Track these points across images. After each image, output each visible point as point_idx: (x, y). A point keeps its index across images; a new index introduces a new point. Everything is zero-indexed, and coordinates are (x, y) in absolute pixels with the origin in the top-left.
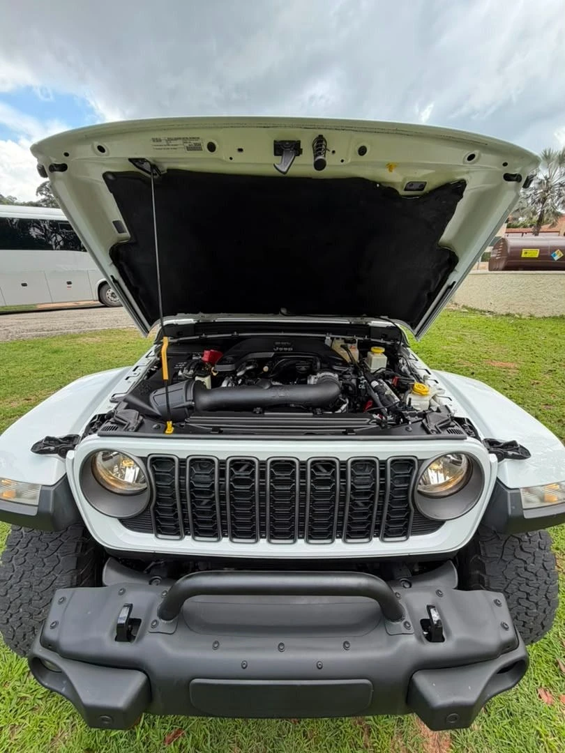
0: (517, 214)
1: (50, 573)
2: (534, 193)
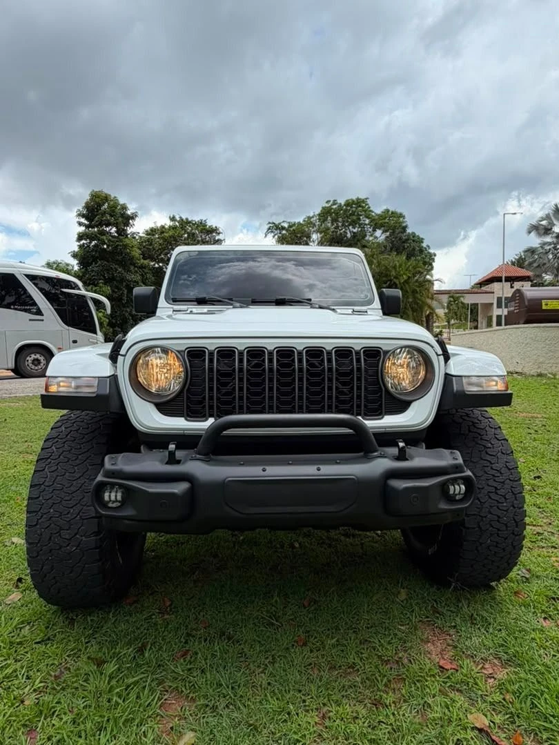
0: (539, 269)
1: (80, 477)
2: (554, 248)
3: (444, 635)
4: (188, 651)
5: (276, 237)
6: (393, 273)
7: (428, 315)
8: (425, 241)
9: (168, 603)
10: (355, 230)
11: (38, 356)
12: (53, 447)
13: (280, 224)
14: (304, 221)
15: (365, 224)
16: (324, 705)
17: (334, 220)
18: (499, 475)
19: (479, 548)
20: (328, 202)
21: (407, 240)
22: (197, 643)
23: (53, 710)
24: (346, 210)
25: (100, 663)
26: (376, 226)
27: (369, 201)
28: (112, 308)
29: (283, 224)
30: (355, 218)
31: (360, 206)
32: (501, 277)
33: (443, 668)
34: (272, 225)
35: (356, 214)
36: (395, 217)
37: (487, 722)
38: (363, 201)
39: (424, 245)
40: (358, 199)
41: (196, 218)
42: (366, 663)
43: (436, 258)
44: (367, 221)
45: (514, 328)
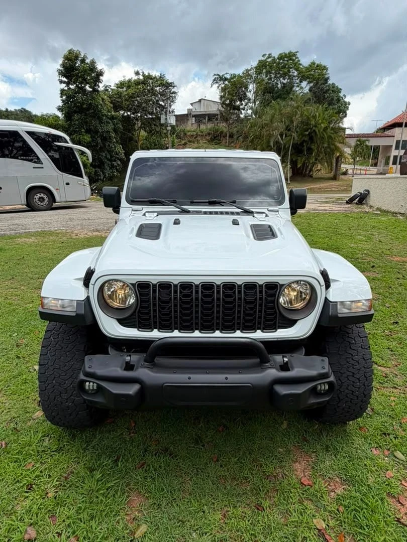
1: (70, 360)
3: (308, 457)
4: (145, 463)
5: (220, 88)
6: (313, 122)
7: (338, 157)
8: (342, 91)
9: (133, 425)
10: (285, 81)
11: (42, 195)
12: (52, 338)
13: (223, 75)
14: (243, 73)
15: (294, 76)
16: (226, 506)
17: (268, 73)
18: (357, 364)
19: (340, 395)
20: (264, 56)
21: (328, 90)
22: (150, 457)
23: (65, 502)
24: (279, 64)
25: (92, 470)
26: (303, 78)
27: (298, 55)
28: (93, 158)
29: (225, 76)
30: (286, 70)
31: (291, 59)
32: (402, 123)
33: (303, 484)
34: (217, 77)
35: (287, 66)
36: (319, 69)
37: (324, 526)
38: (294, 55)
39: (341, 95)
40: (290, 53)
41: (155, 73)
42: (255, 476)
43: (350, 107)
44: (296, 73)
45: (404, 178)
